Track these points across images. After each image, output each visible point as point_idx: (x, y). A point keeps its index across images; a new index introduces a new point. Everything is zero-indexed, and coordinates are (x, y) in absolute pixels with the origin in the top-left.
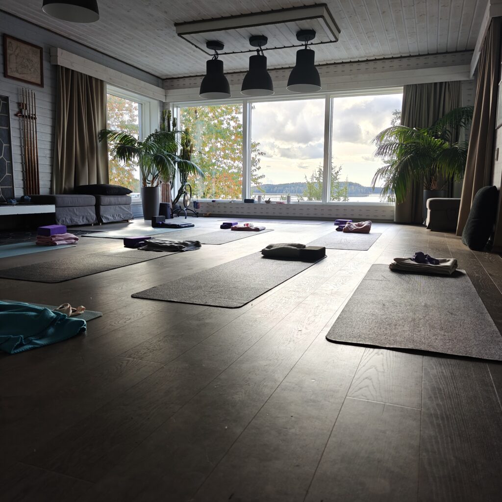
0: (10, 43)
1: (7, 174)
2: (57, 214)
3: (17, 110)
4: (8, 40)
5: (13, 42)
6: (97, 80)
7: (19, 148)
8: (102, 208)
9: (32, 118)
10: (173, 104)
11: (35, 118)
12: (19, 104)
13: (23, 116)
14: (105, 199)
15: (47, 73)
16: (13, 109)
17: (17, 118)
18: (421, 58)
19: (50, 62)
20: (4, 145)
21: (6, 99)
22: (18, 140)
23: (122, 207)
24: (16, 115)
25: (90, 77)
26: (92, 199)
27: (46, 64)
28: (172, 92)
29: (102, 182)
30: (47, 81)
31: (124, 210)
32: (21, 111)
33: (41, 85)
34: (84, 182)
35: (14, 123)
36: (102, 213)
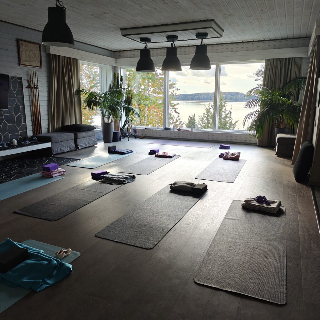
0: (22, 44)
1: (23, 123)
2: (52, 148)
3: (27, 84)
4: (20, 42)
5: (24, 43)
6: (73, 59)
7: (29, 107)
8: (78, 140)
9: (36, 88)
10: (121, 67)
11: (38, 88)
12: (28, 81)
13: (31, 88)
14: (80, 135)
15: (44, 59)
16: (25, 84)
17: (27, 89)
18: (277, 41)
19: (45, 52)
20: (20, 106)
21: (21, 78)
22: (28, 102)
23: (90, 138)
24: (27, 88)
25: (70, 58)
26: (72, 135)
27: (43, 54)
28: (120, 60)
29: (78, 123)
30: (44, 64)
31: (91, 139)
32: (29, 85)
33: (41, 67)
34: (67, 123)
35: (26, 93)
36: (78, 143)
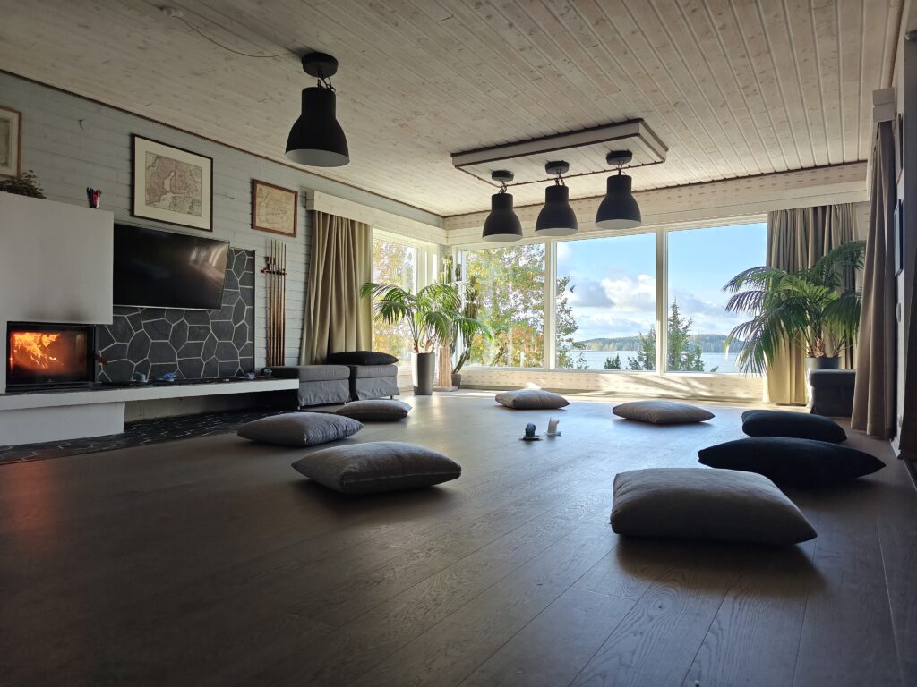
0: (261, 189)
1: (248, 342)
2: (299, 391)
3: (264, 265)
4: (259, 186)
5: (264, 188)
6: (360, 223)
7: (264, 311)
8: (359, 383)
9: (281, 274)
10: (457, 248)
11: (284, 274)
12: (267, 258)
13: (270, 272)
14: (362, 371)
15: (302, 220)
16: (260, 264)
17: (263, 275)
19: (305, 207)
20: (246, 307)
21: (253, 253)
22: (263, 300)
23: (384, 379)
24: (262, 271)
25: (353, 222)
26: (345, 370)
27: (301, 211)
28: (453, 232)
29: (363, 348)
30: (301, 230)
31: (387, 383)
32: (268, 266)
33: (294, 235)
34: (339, 348)
35: (261, 281)
36: (358, 387)
